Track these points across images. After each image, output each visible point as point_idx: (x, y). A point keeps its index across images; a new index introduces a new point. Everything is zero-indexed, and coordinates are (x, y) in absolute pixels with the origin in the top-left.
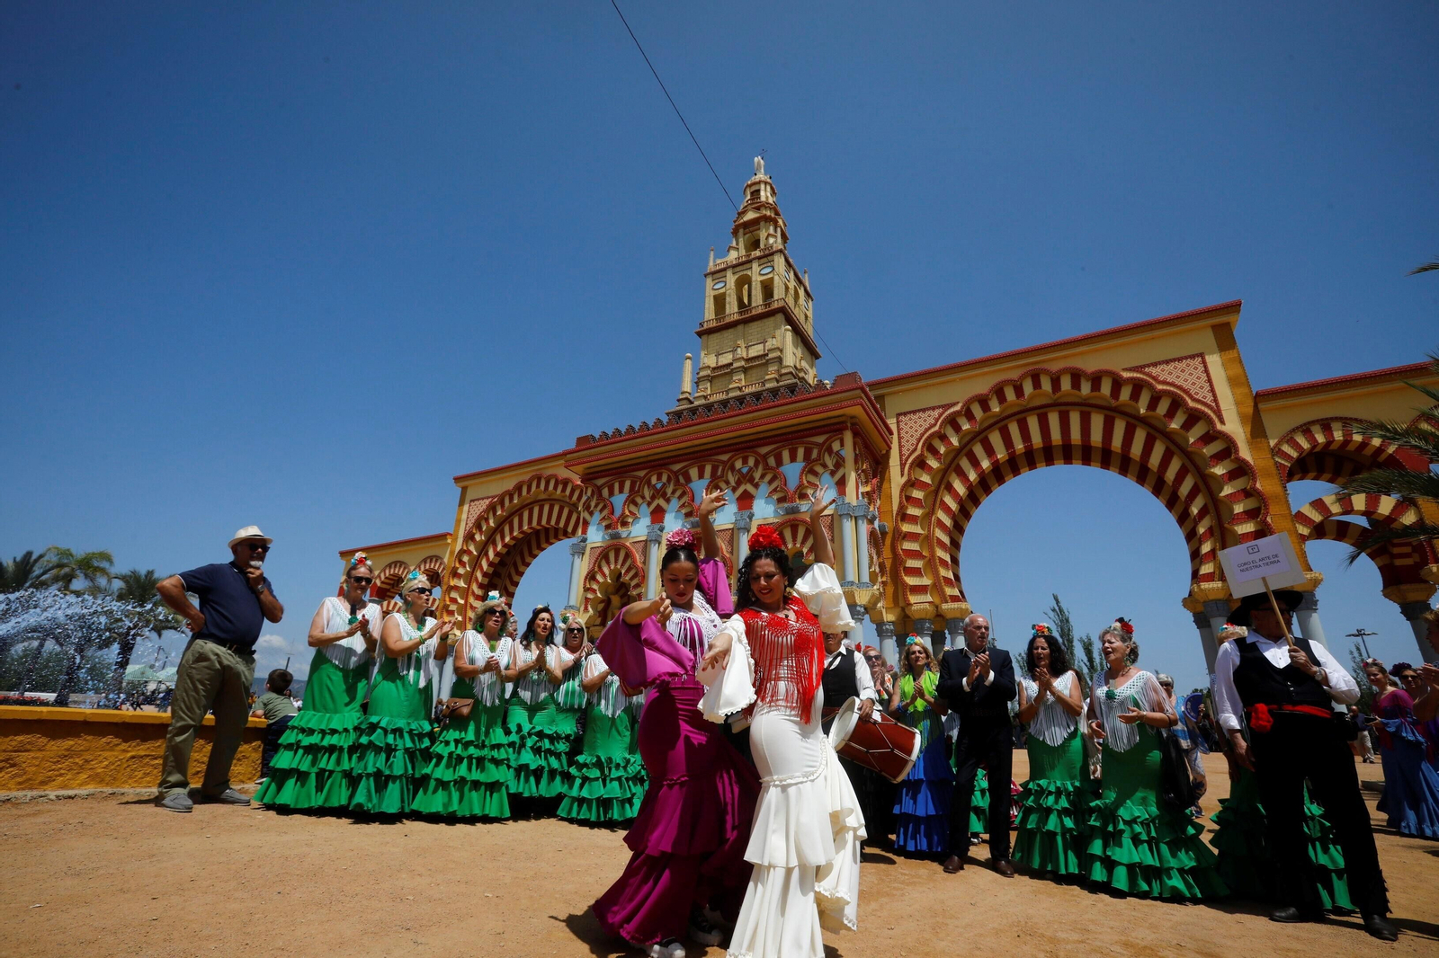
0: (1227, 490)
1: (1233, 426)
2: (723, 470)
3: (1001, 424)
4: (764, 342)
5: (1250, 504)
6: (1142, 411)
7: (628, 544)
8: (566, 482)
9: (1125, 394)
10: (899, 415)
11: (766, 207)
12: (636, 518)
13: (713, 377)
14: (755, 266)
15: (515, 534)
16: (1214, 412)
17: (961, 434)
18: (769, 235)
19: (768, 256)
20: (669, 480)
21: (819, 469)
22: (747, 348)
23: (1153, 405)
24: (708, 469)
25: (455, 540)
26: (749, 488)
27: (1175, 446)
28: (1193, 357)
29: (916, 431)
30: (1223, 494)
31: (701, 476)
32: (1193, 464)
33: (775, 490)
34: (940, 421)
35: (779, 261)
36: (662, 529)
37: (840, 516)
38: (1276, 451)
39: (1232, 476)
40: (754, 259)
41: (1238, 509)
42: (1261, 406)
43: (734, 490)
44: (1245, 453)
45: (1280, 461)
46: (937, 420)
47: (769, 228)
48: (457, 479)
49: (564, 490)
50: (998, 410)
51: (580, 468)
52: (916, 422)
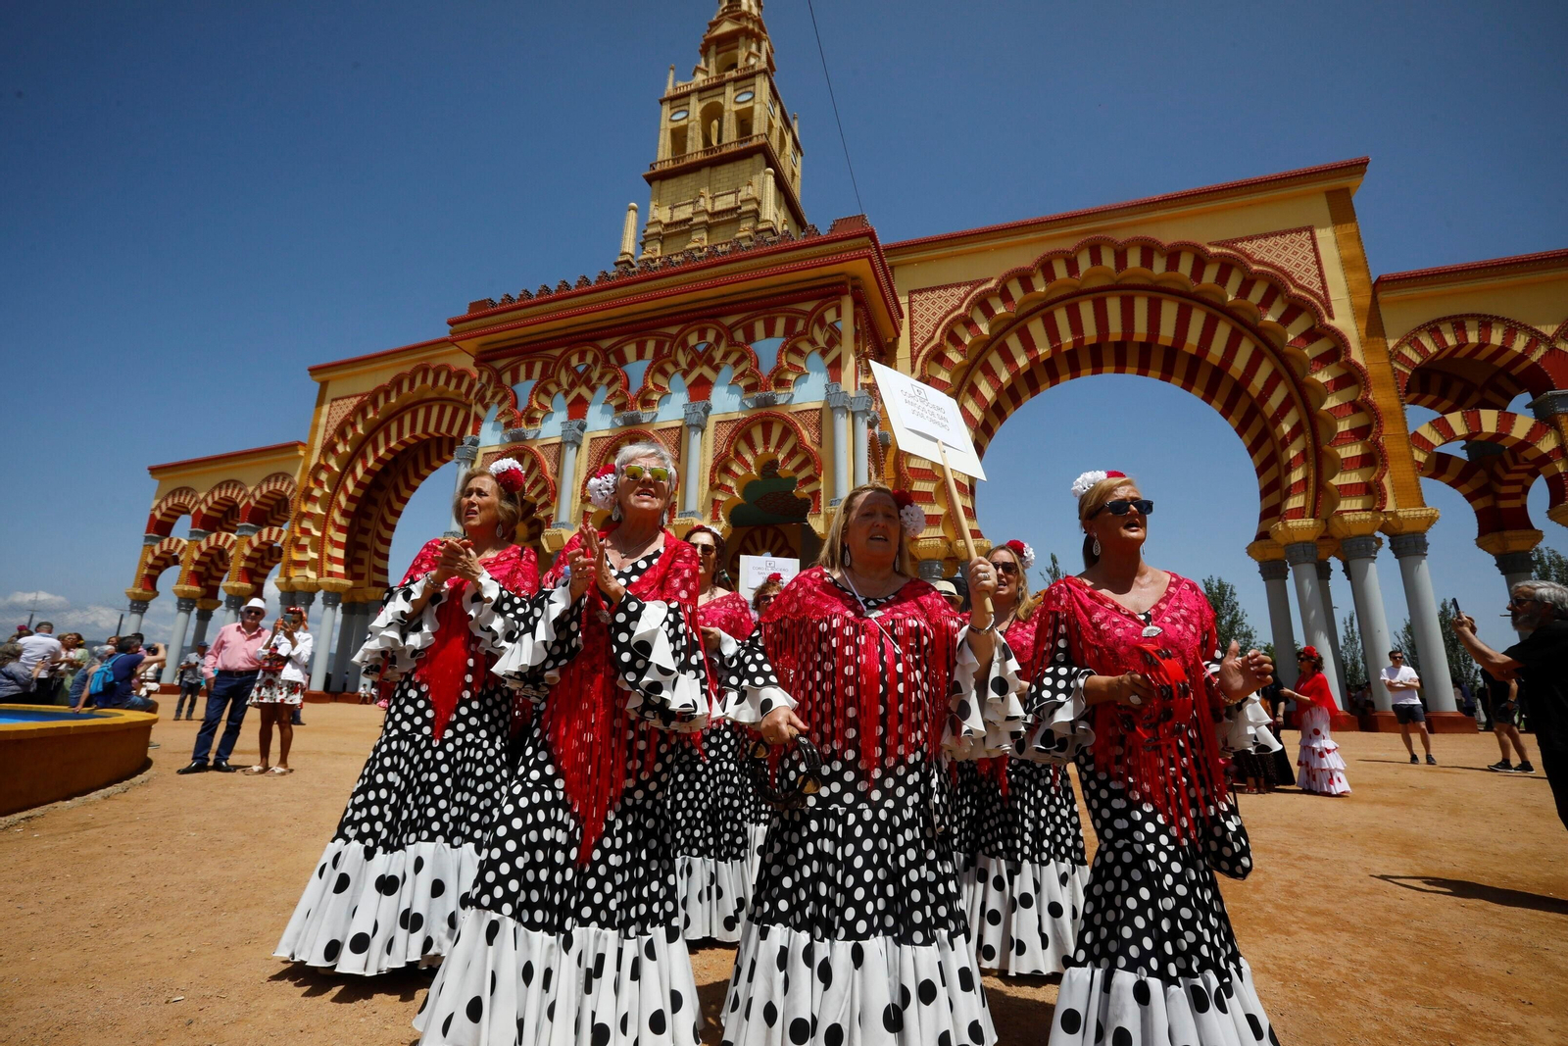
0: (1331, 402)
1: (1344, 320)
2: (671, 346)
3: (1044, 310)
4: (737, 192)
5: (1359, 420)
6: (1230, 298)
7: (535, 448)
8: (461, 375)
9: (1210, 275)
10: (912, 292)
11: (748, 19)
12: (548, 413)
13: (666, 237)
14: (729, 90)
15: (393, 444)
16: (1321, 302)
17: (994, 320)
18: (750, 54)
19: (749, 76)
20: (595, 360)
21: (805, 347)
22: (713, 199)
23: (1244, 291)
24: (650, 346)
25: (310, 452)
26: (707, 372)
27: (1267, 345)
28: (1299, 231)
29: (934, 314)
30: (1325, 407)
31: (640, 356)
32: (1288, 369)
33: (742, 375)
34: (966, 302)
35: (762, 86)
36: (582, 428)
37: (833, 409)
38: (1396, 355)
39: (1339, 384)
40: (729, 81)
41: (1343, 426)
42: (1382, 296)
43: (685, 374)
44: (1357, 355)
45: (1398, 367)
46: (962, 302)
47: (750, 47)
48: (314, 371)
49: (458, 386)
50: (1043, 290)
51: (471, 345)
52: (934, 303)
